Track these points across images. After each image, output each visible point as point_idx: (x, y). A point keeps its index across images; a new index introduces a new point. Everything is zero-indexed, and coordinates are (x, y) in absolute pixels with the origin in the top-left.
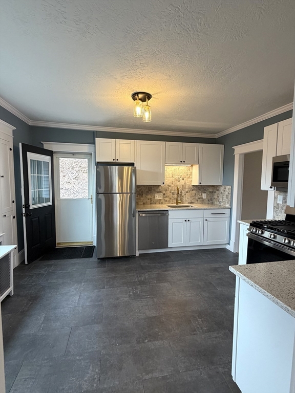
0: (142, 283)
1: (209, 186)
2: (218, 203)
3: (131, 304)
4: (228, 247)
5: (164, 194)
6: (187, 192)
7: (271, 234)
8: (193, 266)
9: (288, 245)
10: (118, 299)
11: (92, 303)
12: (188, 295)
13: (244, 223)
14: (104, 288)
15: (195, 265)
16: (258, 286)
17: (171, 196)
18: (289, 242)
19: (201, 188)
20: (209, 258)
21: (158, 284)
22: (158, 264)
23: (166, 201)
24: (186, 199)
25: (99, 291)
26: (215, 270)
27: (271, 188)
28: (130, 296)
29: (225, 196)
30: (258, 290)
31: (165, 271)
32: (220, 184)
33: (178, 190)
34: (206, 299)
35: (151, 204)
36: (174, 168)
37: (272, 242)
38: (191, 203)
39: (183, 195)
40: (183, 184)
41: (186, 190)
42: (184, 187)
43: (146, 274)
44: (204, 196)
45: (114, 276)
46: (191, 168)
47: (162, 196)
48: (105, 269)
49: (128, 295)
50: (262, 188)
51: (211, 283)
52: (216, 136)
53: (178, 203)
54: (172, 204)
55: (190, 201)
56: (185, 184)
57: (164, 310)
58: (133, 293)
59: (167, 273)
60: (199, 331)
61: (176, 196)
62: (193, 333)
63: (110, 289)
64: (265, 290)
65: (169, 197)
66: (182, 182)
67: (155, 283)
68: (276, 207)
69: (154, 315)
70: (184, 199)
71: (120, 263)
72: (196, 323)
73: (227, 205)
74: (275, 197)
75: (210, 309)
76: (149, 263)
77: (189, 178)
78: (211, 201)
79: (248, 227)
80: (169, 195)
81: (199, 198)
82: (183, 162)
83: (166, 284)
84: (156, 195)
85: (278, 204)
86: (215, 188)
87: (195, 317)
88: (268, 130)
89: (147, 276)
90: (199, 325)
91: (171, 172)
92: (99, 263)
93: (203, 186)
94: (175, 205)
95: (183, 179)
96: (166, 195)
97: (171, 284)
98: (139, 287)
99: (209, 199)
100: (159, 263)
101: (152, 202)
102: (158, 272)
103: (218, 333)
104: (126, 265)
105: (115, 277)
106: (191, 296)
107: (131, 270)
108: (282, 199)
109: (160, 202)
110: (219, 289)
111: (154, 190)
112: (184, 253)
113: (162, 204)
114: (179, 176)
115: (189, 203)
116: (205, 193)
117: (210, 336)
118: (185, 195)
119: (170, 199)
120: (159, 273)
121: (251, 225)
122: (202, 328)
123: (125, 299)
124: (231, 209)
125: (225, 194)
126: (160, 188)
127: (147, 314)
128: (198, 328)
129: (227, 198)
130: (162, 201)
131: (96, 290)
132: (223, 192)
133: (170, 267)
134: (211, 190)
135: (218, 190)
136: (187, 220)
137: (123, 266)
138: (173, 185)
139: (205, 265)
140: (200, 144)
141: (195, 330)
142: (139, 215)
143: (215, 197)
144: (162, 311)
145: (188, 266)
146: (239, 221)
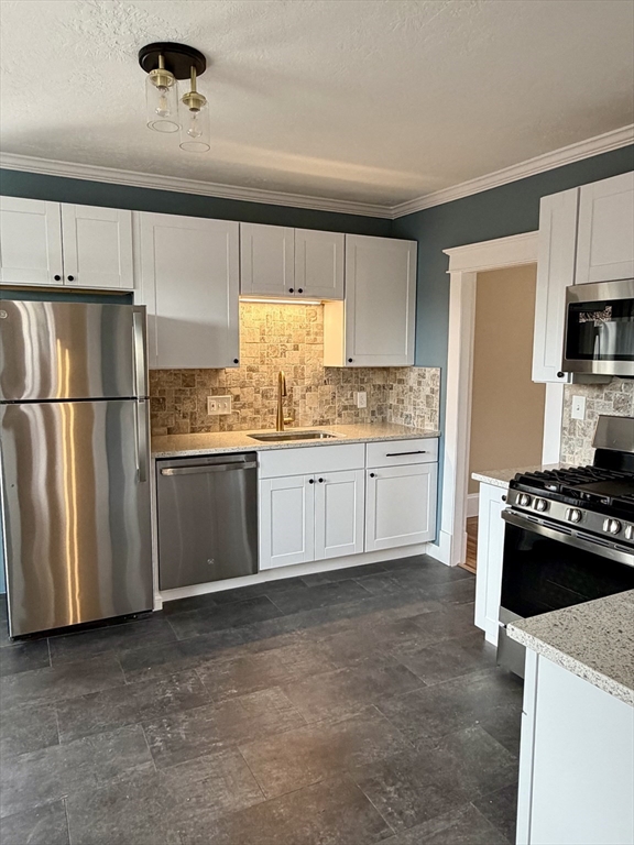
0: (187, 702)
1: (372, 368)
2: (401, 421)
3: (164, 780)
4: (432, 552)
5: (237, 398)
6: (309, 389)
7: (572, 511)
8: (343, 622)
9: (617, 537)
10: (113, 772)
11: (18, 806)
12: (344, 718)
13: (493, 481)
14: (55, 742)
15: (349, 617)
16: (605, 678)
17: (258, 405)
18: (620, 529)
19: (349, 376)
20: (385, 591)
21: (244, 698)
22: (234, 631)
23: (244, 418)
24: (307, 411)
25: (38, 758)
26: (409, 625)
27: (560, 375)
28: (156, 754)
29: (423, 399)
30: (604, 688)
31: (261, 650)
32: (406, 364)
33: (281, 381)
34: (398, 720)
35: (193, 432)
36: (268, 309)
37: (574, 531)
38: (321, 423)
39: (296, 397)
40: (297, 362)
41: (307, 382)
42: (298, 373)
43: (200, 670)
44: (361, 399)
45: (85, 692)
46: (319, 310)
47: (229, 404)
48: (46, 671)
49: (147, 754)
50: (536, 378)
51: (404, 669)
52: (393, 213)
53: (281, 423)
54: (263, 427)
55: (317, 418)
56: (302, 362)
57: (278, 779)
58: (165, 741)
59: (265, 655)
60: (395, 825)
61: (274, 403)
62: (378, 836)
63: (78, 742)
64: (627, 685)
65: (251, 405)
66: (293, 358)
67: (232, 695)
68: (569, 429)
69: (248, 804)
70: (300, 410)
71: (101, 644)
72: (380, 802)
73: (430, 427)
74: (564, 401)
75: (414, 750)
76: (201, 631)
77: (314, 343)
78: (379, 415)
79: (506, 493)
80: (251, 399)
81: (345, 408)
82: (297, 294)
83: (270, 693)
84: (211, 400)
85: (573, 422)
86: (390, 374)
87: (378, 784)
88: (553, 207)
89: (202, 674)
90: (392, 805)
91: (257, 324)
92: (20, 652)
93: (357, 368)
94: (273, 431)
95: (296, 348)
96: (243, 400)
97: (285, 690)
98: (182, 716)
99: (375, 409)
100: (235, 626)
101: (198, 424)
102: (236, 657)
103: (449, 819)
104: (122, 646)
105: (91, 697)
106: (353, 719)
107: (146, 664)
108: (583, 407)
109: (222, 423)
110: (430, 683)
111: (203, 384)
112: (309, 585)
113: (230, 429)
114: (285, 338)
115: (315, 423)
116: (362, 389)
117: (428, 833)
118: (304, 397)
119: (257, 412)
120: (240, 661)
121: (513, 484)
122: (401, 813)
123: (140, 768)
124: (440, 438)
125: (423, 395)
126: (223, 376)
127: (226, 803)
128: (390, 814)
129: (428, 404)
130: (230, 421)
131: (27, 756)
132: (415, 386)
133: (274, 634)
134: (379, 382)
135: (401, 381)
136: (317, 479)
137: (116, 651)
138: (263, 368)
139: (379, 615)
140: (347, 235)
141: (384, 825)
142: (159, 472)
143: (392, 401)
144: (274, 784)
145: (326, 625)
146: (475, 476)
